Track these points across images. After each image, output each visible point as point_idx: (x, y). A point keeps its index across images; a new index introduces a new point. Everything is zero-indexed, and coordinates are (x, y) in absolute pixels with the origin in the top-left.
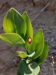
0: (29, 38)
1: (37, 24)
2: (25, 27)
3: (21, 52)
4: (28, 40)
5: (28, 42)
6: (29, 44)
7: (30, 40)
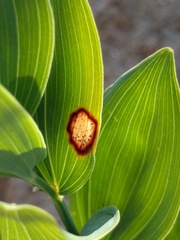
0: (74, 116)
1: (142, 26)
2: (46, 28)
3: (12, 207)
4: (70, 130)
5: (72, 141)
6: (77, 159)
7: (83, 129)
